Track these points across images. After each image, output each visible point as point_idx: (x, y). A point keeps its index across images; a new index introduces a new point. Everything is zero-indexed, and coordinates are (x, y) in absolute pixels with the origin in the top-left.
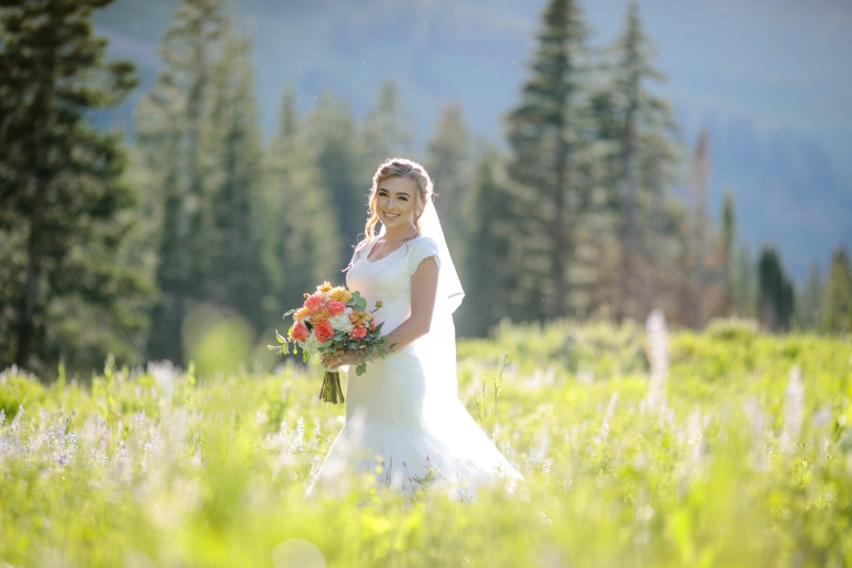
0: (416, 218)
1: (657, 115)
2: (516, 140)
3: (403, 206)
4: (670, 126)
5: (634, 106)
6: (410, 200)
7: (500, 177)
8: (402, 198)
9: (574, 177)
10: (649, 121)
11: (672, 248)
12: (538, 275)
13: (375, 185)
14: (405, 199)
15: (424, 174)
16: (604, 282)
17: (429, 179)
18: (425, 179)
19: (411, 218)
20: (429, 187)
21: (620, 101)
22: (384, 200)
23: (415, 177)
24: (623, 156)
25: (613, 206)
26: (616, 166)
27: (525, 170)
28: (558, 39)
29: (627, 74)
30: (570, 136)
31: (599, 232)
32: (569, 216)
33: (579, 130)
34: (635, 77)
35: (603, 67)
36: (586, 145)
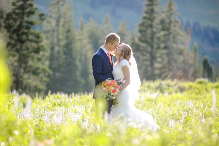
1: (177, 24)
2: (141, 31)
4: (180, 27)
5: (171, 22)
7: (137, 40)
9: (155, 40)
10: (175, 26)
11: (181, 58)
12: (147, 66)
16: (164, 67)
21: (167, 21)
24: (168, 35)
25: (166, 48)
26: (167, 37)
27: (143, 39)
28: (151, 5)
29: (169, 14)
30: (155, 30)
31: (162, 54)
32: (154, 50)
33: (157, 29)
34: (171, 14)
35: (163, 12)
36: (159, 32)
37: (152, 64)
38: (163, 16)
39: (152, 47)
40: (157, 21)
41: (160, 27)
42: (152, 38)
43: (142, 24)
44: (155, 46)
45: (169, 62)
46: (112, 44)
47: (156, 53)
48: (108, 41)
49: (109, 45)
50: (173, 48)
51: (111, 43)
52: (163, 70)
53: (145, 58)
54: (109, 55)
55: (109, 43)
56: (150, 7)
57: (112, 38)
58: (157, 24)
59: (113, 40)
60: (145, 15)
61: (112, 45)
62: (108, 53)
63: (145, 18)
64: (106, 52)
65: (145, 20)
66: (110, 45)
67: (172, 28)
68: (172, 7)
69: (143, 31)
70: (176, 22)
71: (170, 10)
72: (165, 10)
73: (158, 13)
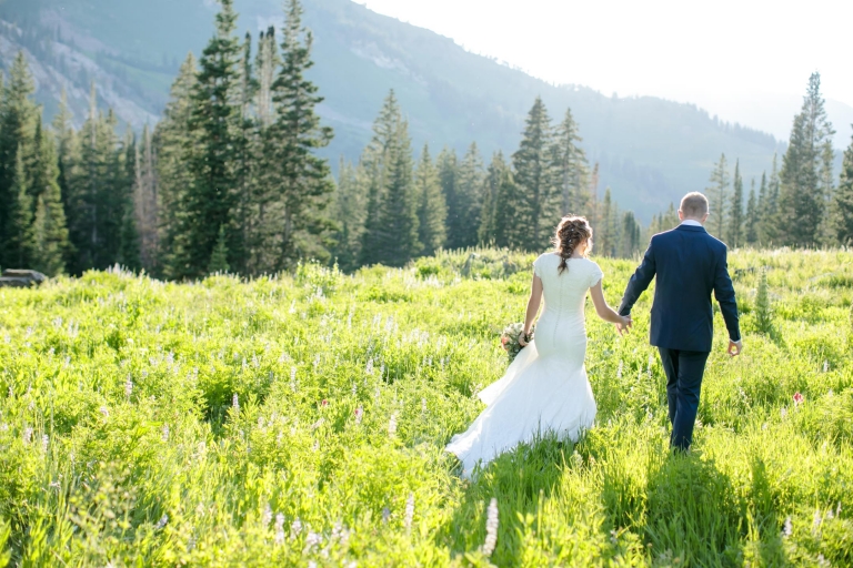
1: (579, 155)
2: (517, 165)
4: (584, 159)
5: (569, 151)
7: (511, 181)
9: (542, 181)
10: (575, 157)
12: (527, 223)
21: (563, 148)
24: (564, 172)
26: (561, 176)
27: (521, 178)
28: (537, 123)
29: (566, 137)
30: (541, 163)
31: (553, 204)
32: (540, 197)
33: (545, 161)
34: (570, 139)
35: (555, 135)
36: (548, 168)
37: (535, 220)
38: (557, 140)
39: (536, 191)
40: (545, 148)
41: (550, 158)
42: (537, 178)
43: (520, 154)
44: (541, 191)
47: (542, 202)
50: (570, 193)
53: (524, 209)
56: (534, 126)
58: (546, 155)
60: (524, 138)
63: (524, 143)
65: (524, 147)
67: (571, 161)
68: (572, 127)
69: (522, 164)
70: (579, 151)
71: (569, 131)
72: (560, 132)
73: (547, 136)
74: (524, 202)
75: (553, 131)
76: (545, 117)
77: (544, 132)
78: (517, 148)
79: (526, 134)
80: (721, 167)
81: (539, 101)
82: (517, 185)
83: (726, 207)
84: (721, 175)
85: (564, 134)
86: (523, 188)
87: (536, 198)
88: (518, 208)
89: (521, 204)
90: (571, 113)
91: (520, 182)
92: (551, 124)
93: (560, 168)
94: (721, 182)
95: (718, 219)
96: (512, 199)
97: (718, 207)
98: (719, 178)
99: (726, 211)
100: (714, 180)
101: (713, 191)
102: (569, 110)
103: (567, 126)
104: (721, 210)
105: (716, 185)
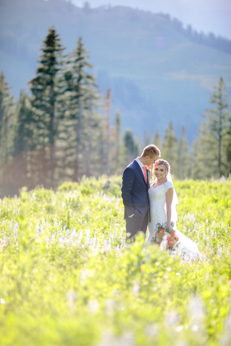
0: (166, 176)
1: (90, 81)
3: (162, 172)
4: (95, 85)
6: (164, 171)
8: (162, 170)
10: (86, 83)
11: (96, 133)
12: (44, 145)
13: (154, 167)
14: (163, 171)
15: (168, 163)
16: (70, 147)
17: (169, 165)
18: (168, 165)
19: (164, 176)
20: (169, 167)
22: (157, 171)
23: (166, 165)
24: (77, 97)
25: (73, 117)
26: (74, 101)
27: (38, 102)
28: (51, 51)
29: (78, 64)
30: (56, 89)
31: (67, 126)
32: (55, 120)
33: (60, 88)
34: (81, 66)
35: (68, 62)
36: (63, 93)
37: (52, 142)
38: (69, 68)
39: (52, 115)
40: (59, 76)
41: (64, 84)
42: (52, 102)
43: (37, 81)
44: (57, 114)
45: (78, 140)
46: (151, 158)
47: (58, 124)
48: (147, 154)
49: (147, 159)
50: (83, 117)
51: (150, 156)
52: (69, 152)
53: (41, 131)
54: (144, 169)
55: (147, 157)
56: (49, 54)
57: (152, 151)
58: (60, 81)
59: (153, 154)
60: (41, 66)
61: (151, 160)
62: (143, 168)
63: (40, 70)
64: (141, 165)
65: (41, 74)
66: (149, 158)
67: (83, 87)
68: (83, 55)
69: (39, 90)
70: (89, 77)
71: (80, 59)
72: (73, 59)
73: (61, 64)
74: (42, 125)
75: (66, 60)
76: (59, 46)
77: (58, 60)
78: (34, 76)
79: (43, 62)
80: (220, 90)
81: (53, 32)
82: (34, 109)
83: (225, 127)
84: (220, 97)
85: (77, 60)
86: (40, 112)
87: (51, 121)
88: (35, 131)
89: (39, 128)
90: (82, 42)
91: (37, 107)
92: (64, 53)
93: (74, 94)
94: (220, 104)
95: (218, 137)
96: (29, 123)
97: (218, 126)
98: (218, 100)
99: (224, 131)
100: (213, 102)
101: (212, 112)
102: (80, 39)
103: (79, 54)
104: (220, 130)
105: (215, 107)
